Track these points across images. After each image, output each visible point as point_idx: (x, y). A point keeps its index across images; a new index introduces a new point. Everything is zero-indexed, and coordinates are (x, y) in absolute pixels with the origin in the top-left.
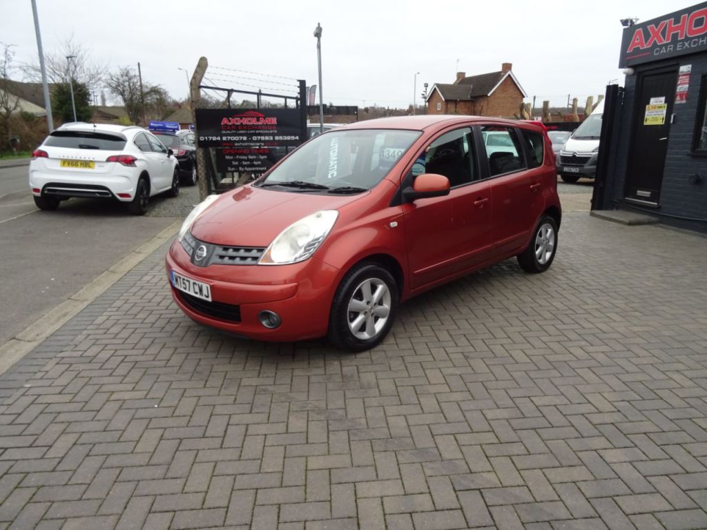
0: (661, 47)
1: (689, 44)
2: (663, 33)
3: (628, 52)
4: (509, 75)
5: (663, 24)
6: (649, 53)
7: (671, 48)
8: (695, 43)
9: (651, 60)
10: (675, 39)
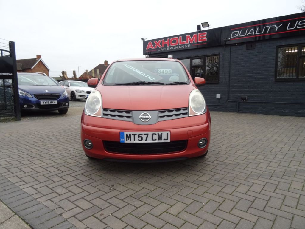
0: (161, 48)
1: (172, 48)
2: (161, 44)
3: (146, 49)
4: (41, 60)
5: (160, 41)
6: (156, 50)
7: (165, 49)
8: (174, 48)
9: (157, 53)
10: (166, 46)
